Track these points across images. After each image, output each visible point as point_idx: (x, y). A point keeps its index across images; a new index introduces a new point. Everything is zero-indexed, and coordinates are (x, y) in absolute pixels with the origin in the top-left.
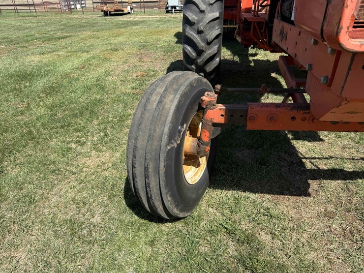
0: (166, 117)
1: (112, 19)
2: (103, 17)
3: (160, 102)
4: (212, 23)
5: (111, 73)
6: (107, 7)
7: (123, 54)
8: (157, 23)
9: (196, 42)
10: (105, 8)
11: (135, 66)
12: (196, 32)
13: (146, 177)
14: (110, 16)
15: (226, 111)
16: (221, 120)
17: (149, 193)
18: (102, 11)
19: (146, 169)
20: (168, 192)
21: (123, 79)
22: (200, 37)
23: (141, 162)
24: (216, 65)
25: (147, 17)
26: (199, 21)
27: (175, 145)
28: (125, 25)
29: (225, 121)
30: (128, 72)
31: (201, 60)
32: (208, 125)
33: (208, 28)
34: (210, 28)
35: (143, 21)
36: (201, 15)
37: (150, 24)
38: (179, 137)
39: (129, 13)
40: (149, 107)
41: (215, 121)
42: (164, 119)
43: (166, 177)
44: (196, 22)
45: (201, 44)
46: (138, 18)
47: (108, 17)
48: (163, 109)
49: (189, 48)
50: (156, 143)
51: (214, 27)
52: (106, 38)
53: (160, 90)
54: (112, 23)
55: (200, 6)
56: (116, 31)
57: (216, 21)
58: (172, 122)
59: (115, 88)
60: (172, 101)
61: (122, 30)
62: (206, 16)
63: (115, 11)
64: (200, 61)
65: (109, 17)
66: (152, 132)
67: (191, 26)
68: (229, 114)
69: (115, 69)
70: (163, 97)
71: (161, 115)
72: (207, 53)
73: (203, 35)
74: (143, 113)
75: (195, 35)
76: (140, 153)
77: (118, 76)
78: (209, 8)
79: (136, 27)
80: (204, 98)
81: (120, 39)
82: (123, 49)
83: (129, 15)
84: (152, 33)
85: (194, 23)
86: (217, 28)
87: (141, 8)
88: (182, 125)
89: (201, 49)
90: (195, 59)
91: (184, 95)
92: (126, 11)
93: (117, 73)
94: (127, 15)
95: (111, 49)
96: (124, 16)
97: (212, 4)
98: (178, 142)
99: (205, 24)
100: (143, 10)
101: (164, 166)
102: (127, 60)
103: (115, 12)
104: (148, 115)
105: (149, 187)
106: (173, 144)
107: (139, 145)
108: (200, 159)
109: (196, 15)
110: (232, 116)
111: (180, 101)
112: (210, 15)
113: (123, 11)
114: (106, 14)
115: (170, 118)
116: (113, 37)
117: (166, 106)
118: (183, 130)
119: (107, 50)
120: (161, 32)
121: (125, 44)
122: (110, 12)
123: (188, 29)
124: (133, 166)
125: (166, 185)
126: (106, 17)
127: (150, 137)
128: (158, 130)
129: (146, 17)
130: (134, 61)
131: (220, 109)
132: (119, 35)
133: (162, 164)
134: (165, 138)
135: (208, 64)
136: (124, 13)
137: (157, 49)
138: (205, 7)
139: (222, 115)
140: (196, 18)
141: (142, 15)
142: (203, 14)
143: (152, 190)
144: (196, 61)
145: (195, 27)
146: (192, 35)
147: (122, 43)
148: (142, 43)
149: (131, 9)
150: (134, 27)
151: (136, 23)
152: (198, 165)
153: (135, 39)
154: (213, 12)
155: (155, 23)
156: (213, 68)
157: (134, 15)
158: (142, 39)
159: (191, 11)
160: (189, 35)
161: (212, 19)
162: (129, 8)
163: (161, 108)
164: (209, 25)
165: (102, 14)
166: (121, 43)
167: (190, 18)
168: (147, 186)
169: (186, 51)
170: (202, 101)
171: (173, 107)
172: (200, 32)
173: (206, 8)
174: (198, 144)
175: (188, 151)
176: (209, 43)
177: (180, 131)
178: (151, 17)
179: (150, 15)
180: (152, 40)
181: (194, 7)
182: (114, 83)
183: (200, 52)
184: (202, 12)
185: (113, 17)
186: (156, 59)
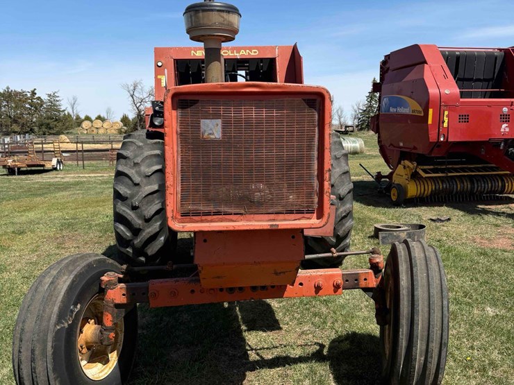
0: (57, 298)
1: (22, 180)
2: (6, 177)
3: (52, 283)
4: (150, 196)
5: (8, 268)
6: (14, 161)
7: (32, 238)
8: (102, 186)
9: (130, 219)
10: (10, 162)
11: (48, 256)
12: (130, 208)
13: (33, 360)
14: (19, 174)
15: (127, 289)
16: (123, 300)
17: (35, 380)
18: (4, 167)
19: (33, 351)
20: (58, 377)
21: (26, 275)
22: (136, 213)
23: (28, 346)
24: (160, 246)
25: (87, 175)
26: (133, 196)
27: (66, 325)
28: (44, 191)
29: (127, 300)
30: (36, 264)
31: (139, 240)
32: (110, 306)
33: (145, 203)
34: (148, 203)
35: (77, 184)
36: (136, 188)
37: (89, 189)
38: (71, 317)
39: (55, 169)
40: (40, 289)
41: (117, 301)
42: (54, 299)
43: (54, 359)
44: (129, 196)
45: (138, 222)
46: (69, 178)
47: (14, 177)
48: (54, 289)
49: (122, 227)
50: (44, 324)
51: (153, 201)
52: (7, 213)
53: (54, 272)
54: (21, 187)
55: (134, 179)
56: (26, 201)
57: (155, 195)
58: (62, 302)
59: (13, 288)
60: (65, 282)
61: (38, 199)
62: (142, 189)
63: (29, 166)
64: (137, 242)
65: (16, 177)
66: (41, 312)
67: (123, 201)
68: (130, 293)
69: (15, 261)
70: (56, 278)
71: (52, 295)
72: (146, 232)
73: (139, 210)
74: (33, 295)
75: (128, 211)
76: (26, 337)
77: (19, 271)
78: (144, 180)
79: (64, 193)
80: (103, 278)
81: (32, 215)
82: (32, 231)
83: (54, 172)
84: (87, 204)
85: (127, 198)
86: (157, 202)
87: (77, 160)
88: (75, 305)
89: (138, 227)
90: (131, 240)
91: (79, 276)
92: (48, 166)
93: (18, 266)
94: (51, 173)
95: (13, 232)
96: (44, 175)
97: (149, 176)
98: (70, 323)
99: (140, 199)
100: (81, 163)
101: (52, 347)
102: (38, 246)
103: (29, 169)
104: (39, 297)
105: (35, 372)
106: (63, 323)
107: (26, 327)
108: (110, 355)
109: (129, 189)
110: (134, 294)
111: (73, 281)
112: (146, 188)
113: (43, 166)
114: (11, 171)
115: (60, 298)
116: (19, 212)
117: (59, 287)
118: (76, 310)
119: (6, 233)
120: (103, 201)
121: (38, 223)
122: (19, 169)
123: (119, 204)
124: (20, 352)
125: (54, 370)
126: (10, 177)
127: (40, 318)
128: (47, 310)
129: (85, 176)
130: (50, 248)
131: (121, 288)
132: (29, 209)
133: (50, 344)
134: (54, 317)
135: (149, 246)
136: (45, 168)
137: (90, 228)
138: (140, 179)
139: (124, 295)
140: (129, 192)
141: (78, 173)
142: (137, 187)
143: (38, 376)
144: (132, 242)
145: (128, 202)
146: (124, 211)
147: (34, 221)
148: (68, 219)
149: (59, 162)
150: (59, 195)
151: (65, 187)
152: (106, 361)
153: (57, 215)
154: (151, 185)
155: (99, 186)
156: (157, 249)
157: (63, 172)
158: (68, 214)
159: (123, 183)
160: (121, 212)
161: (149, 192)
162: (54, 161)
163: (53, 289)
164: (146, 199)
165: (5, 171)
166: (31, 222)
167: (121, 192)
168: (33, 370)
169: (118, 230)
170: (102, 281)
171: (65, 288)
172: (134, 208)
173: (142, 181)
174: (101, 331)
175: (89, 341)
176: (147, 220)
177: (72, 311)
178: (93, 175)
179: (93, 171)
180: (85, 215)
181: (127, 180)
182: (12, 282)
183: (136, 232)
184: (137, 185)
185: (23, 177)
186: (86, 243)
